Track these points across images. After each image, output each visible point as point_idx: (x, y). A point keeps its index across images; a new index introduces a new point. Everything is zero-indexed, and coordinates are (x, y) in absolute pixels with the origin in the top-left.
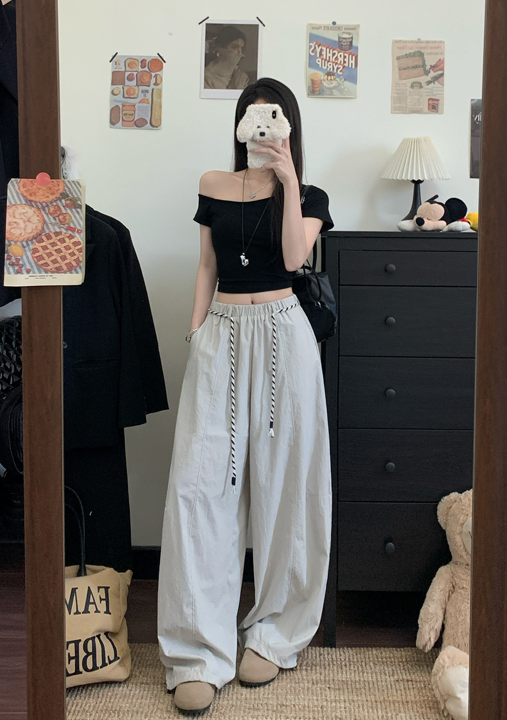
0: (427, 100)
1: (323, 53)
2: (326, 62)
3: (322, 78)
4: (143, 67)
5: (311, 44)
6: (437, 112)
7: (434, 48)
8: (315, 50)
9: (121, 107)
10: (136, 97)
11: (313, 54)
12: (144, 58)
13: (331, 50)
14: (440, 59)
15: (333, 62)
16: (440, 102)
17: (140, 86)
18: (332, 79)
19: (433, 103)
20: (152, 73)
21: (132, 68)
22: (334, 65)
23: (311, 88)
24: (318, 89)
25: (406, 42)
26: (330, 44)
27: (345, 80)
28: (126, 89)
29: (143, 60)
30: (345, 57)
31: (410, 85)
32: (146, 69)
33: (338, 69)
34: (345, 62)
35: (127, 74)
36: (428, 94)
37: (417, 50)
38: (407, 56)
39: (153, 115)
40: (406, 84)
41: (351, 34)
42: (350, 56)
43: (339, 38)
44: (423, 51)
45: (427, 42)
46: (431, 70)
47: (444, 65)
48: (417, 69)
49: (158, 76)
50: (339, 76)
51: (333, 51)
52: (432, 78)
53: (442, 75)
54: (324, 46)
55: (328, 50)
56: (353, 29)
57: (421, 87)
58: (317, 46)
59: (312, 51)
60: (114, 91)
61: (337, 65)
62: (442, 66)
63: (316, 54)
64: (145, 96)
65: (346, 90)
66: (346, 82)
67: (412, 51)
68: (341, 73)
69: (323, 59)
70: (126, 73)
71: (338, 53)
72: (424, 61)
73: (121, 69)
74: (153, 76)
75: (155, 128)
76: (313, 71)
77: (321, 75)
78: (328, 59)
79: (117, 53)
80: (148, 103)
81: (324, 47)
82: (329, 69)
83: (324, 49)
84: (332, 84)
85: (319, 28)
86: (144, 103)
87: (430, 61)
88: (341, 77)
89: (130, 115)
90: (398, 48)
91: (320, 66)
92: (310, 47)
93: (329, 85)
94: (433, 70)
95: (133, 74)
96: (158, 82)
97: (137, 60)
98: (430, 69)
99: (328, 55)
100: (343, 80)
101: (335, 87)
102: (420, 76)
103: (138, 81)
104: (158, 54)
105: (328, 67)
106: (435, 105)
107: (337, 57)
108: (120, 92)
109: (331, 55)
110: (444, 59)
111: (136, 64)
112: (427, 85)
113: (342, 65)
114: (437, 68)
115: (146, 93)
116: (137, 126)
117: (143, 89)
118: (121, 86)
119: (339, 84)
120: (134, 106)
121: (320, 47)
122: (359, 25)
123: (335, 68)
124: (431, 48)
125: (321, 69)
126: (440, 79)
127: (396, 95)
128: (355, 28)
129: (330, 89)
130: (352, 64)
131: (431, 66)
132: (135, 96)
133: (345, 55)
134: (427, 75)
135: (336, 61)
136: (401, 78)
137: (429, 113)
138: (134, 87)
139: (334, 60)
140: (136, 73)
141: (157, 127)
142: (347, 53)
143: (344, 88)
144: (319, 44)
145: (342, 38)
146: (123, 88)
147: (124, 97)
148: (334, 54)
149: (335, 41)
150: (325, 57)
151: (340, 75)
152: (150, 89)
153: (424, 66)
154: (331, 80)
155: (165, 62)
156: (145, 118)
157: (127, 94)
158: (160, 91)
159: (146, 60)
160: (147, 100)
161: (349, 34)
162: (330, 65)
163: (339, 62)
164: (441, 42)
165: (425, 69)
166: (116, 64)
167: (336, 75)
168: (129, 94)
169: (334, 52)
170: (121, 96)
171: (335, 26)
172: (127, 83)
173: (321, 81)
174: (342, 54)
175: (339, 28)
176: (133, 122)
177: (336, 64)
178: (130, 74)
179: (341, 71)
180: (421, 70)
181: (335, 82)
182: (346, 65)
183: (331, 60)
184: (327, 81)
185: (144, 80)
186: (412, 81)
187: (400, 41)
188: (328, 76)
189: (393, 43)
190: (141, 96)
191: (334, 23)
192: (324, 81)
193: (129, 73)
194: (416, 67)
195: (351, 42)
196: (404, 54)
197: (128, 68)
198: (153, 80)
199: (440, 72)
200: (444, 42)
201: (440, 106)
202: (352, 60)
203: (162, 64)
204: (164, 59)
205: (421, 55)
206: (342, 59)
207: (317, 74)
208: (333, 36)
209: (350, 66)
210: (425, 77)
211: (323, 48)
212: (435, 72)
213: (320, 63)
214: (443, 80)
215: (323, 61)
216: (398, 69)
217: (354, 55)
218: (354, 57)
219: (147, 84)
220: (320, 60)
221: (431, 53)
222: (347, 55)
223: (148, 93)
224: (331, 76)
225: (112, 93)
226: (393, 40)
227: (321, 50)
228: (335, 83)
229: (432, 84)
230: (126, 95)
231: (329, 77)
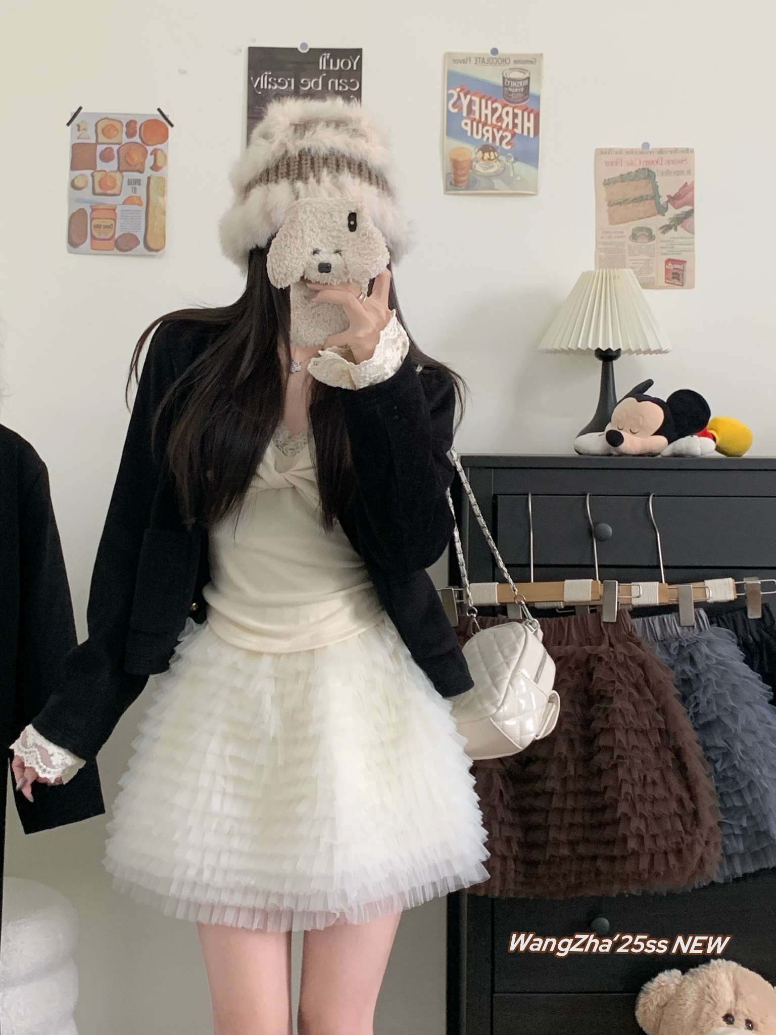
0: (664, 264)
1: (474, 108)
2: (480, 126)
3: (474, 156)
4: (130, 135)
5: (451, 91)
6: (682, 286)
7: (673, 162)
8: (458, 103)
9: (89, 211)
10: (118, 192)
11: (456, 111)
12: (132, 118)
13: (489, 103)
14: (686, 183)
15: (494, 126)
16: (688, 266)
17: (126, 171)
18: (492, 157)
19: (675, 269)
20: (148, 148)
21: (109, 137)
22: (495, 131)
23: (453, 176)
24: (465, 178)
25: (620, 152)
26: (488, 92)
27: (516, 159)
28: (98, 177)
29: (131, 121)
30: (515, 116)
31: (630, 234)
32: (137, 139)
33: (502, 138)
34: (515, 125)
35: (100, 148)
36: (665, 251)
37: (641, 167)
38: (623, 178)
39: (149, 228)
40: (622, 232)
41: (526, 71)
42: (526, 114)
43: (504, 78)
44: (654, 168)
45: (661, 151)
46: (670, 206)
47: (693, 196)
48: (642, 203)
49: (159, 152)
50: (505, 153)
51: (492, 103)
52: (672, 220)
53: (690, 214)
54: (475, 94)
55: (483, 101)
56: (531, 62)
57: (651, 237)
58: (462, 95)
59: (454, 105)
60: (76, 183)
61: (501, 132)
62: (688, 196)
63: (461, 110)
64: (135, 190)
65: (518, 178)
66: (519, 165)
67: (632, 169)
68: (509, 147)
69: (475, 119)
70: (98, 146)
71: (503, 108)
72: (655, 187)
73: (89, 138)
74: (149, 152)
75: (154, 253)
76: (455, 144)
77: (471, 151)
78: (483, 119)
79: (80, 108)
80: (140, 205)
81: (477, 96)
82: (485, 139)
83: (476, 99)
84: (492, 167)
85: (465, 60)
86: (134, 204)
87: (667, 187)
88: (509, 154)
89: (106, 227)
90: (607, 163)
91: (469, 134)
92: (450, 96)
93: (487, 169)
94: (673, 205)
95: (111, 148)
96: (159, 164)
97: (120, 122)
98: (667, 202)
99: (484, 112)
100: (513, 160)
101: (497, 175)
102: (648, 217)
103: (122, 160)
104: (159, 110)
105: (483, 135)
106: (679, 272)
107: (501, 115)
108: (87, 182)
109: (489, 112)
110: (693, 183)
111: (116, 130)
112: (664, 232)
113: (510, 131)
114: (680, 202)
115: (137, 186)
116: (120, 249)
117: (130, 178)
118: (88, 172)
119: (505, 168)
120: (114, 210)
121: (469, 97)
122: (541, 55)
123: (498, 136)
124: (669, 161)
125: (471, 140)
126: (687, 222)
127: (603, 254)
128: (535, 60)
129: (489, 177)
130: (529, 128)
131: (669, 196)
132: (115, 191)
133: (516, 111)
134: (664, 215)
135: (499, 124)
136: (612, 221)
137: (666, 288)
138: (113, 174)
139: (494, 122)
140: (118, 146)
141: (157, 251)
142: (519, 108)
143: (516, 175)
144: (465, 91)
145: (510, 79)
146: (92, 175)
147: (94, 193)
148: (494, 111)
149: (494, 86)
150: (477, 117)
151: (508, 151)
152: (143, 177)
153: (656, 196)
154: (489, 159)
155: (172, 125)
156: (134, 233)
157: (101, 187)
158: (163, 181)
159: (135, 122)
160: (139, 198)
161: (522, 71)
162: (487, 131)
163: (504, 126)
164: (688, 151)
165: (658, 204)
166: (79, 130)
167: (499, 151)
168: (104, 188)
169: (495, 105)
170: (89, 189)
171: (497, 56)
172: (100, 165)
173: (472, 162)
174: (510, 109)
175: (504, 61)
176: (112, 242)
177: (499, 129)
178: (106, 149)
179: (508, 144)
180: (649, 205)
181: (498, 162)
182: (518, 131)
183: (489, 122)
184: (482, 162)
185: (133, 160)
186: (635, 227)
187: (610, 151)
188: (484, 153)
189: (596, 154)
190: (127, 192)
191: (495, 51)
192: (477, 161)
193: (105, 146)
194: (640, 199)
195: (527, 88)
196: (617, 175)
197: (102, 138)
198: (150, 161)
199: (687, 208)
200: (692, 151)
201: (687, 275)
202: (529, 120)
203: (167, 130)
204: (170, 119)
205: (649, 175)
206: (510, 119)
207: (463, 148)
208: (493, 75)
209: (525, 133)
210: (659, 217)
211: (473, 98)
212: (677, 208)
213: (468, 129)
214: (693, 223)
215: (475, 124)
216: (606, 203)
217: (532, 111)
218: (532, 116)
219: (138, 167)
220: (469, 122)
221: (668, 173)
222: (519, 112)
223: (139, 184)
224: (490, 152)
225: (73, 185)
226: (597, 149)
227: (471, 102)
228: (496, 166)
229: (672, 231)
230: (98, 190)
231: (487, 155)
